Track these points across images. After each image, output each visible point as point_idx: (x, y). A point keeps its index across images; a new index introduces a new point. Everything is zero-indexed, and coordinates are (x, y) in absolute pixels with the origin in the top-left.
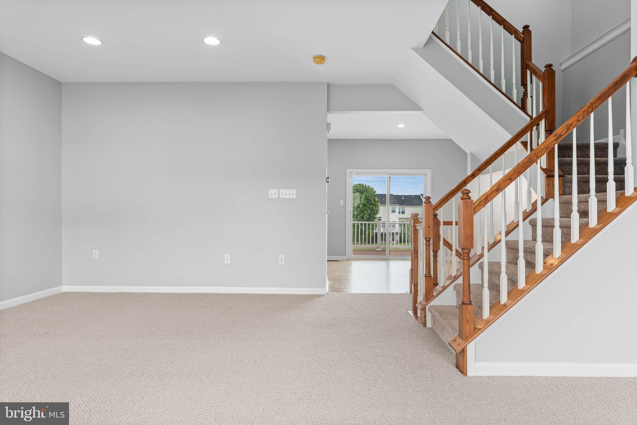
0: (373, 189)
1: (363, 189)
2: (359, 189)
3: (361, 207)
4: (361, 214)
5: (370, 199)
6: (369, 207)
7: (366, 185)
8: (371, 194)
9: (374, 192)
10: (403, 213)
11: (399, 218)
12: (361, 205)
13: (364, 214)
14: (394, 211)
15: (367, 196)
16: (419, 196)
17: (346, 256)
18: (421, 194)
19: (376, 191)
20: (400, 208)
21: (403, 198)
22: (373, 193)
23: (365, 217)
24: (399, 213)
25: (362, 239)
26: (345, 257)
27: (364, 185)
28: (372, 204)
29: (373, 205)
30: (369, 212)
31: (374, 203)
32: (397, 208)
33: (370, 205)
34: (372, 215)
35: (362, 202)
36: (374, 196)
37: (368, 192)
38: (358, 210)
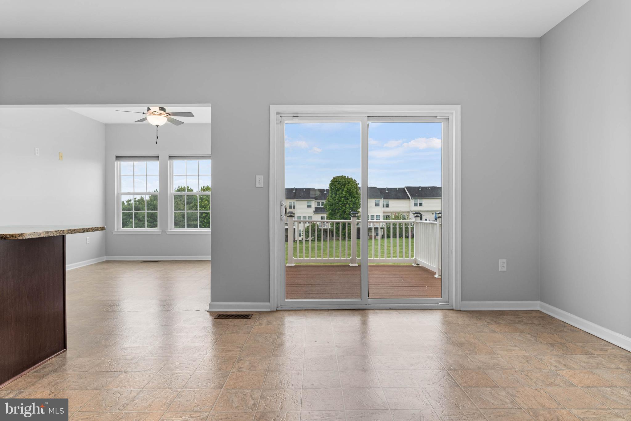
0: (355, 181)
1: (345, 182)
2: (341, 181)
3: (342, 200)
4: (343, 208)
5: (352, 192)
6: (351, 200)
7: (348, 177)
8: (353, 186)
9: (356, 184)
10: (387, 206)
11: (383, 212)
12: (342, 198)
13: (346, 208)
14: (377, 205)
15: (349, 189)
16: (404, 188)
17: (269, 302)
18: (406, 187)
19: (358, 183)
20: (384, 201)
21: (387, 191)
22: (355, 186)
23: (346, 211)
24: (384, 207)
25: (344, 235)
26: (268, 304)
27: (347, 177)
28: (354, 197)
29: (356, 199)
30: (352, 206)
31: (356, 196)
32: (381, 202)
33: (352, 198)
34: (354, 208)
35: (344, 195)
36: (356, 189)
37: (350, 184)
38: (340, 203)
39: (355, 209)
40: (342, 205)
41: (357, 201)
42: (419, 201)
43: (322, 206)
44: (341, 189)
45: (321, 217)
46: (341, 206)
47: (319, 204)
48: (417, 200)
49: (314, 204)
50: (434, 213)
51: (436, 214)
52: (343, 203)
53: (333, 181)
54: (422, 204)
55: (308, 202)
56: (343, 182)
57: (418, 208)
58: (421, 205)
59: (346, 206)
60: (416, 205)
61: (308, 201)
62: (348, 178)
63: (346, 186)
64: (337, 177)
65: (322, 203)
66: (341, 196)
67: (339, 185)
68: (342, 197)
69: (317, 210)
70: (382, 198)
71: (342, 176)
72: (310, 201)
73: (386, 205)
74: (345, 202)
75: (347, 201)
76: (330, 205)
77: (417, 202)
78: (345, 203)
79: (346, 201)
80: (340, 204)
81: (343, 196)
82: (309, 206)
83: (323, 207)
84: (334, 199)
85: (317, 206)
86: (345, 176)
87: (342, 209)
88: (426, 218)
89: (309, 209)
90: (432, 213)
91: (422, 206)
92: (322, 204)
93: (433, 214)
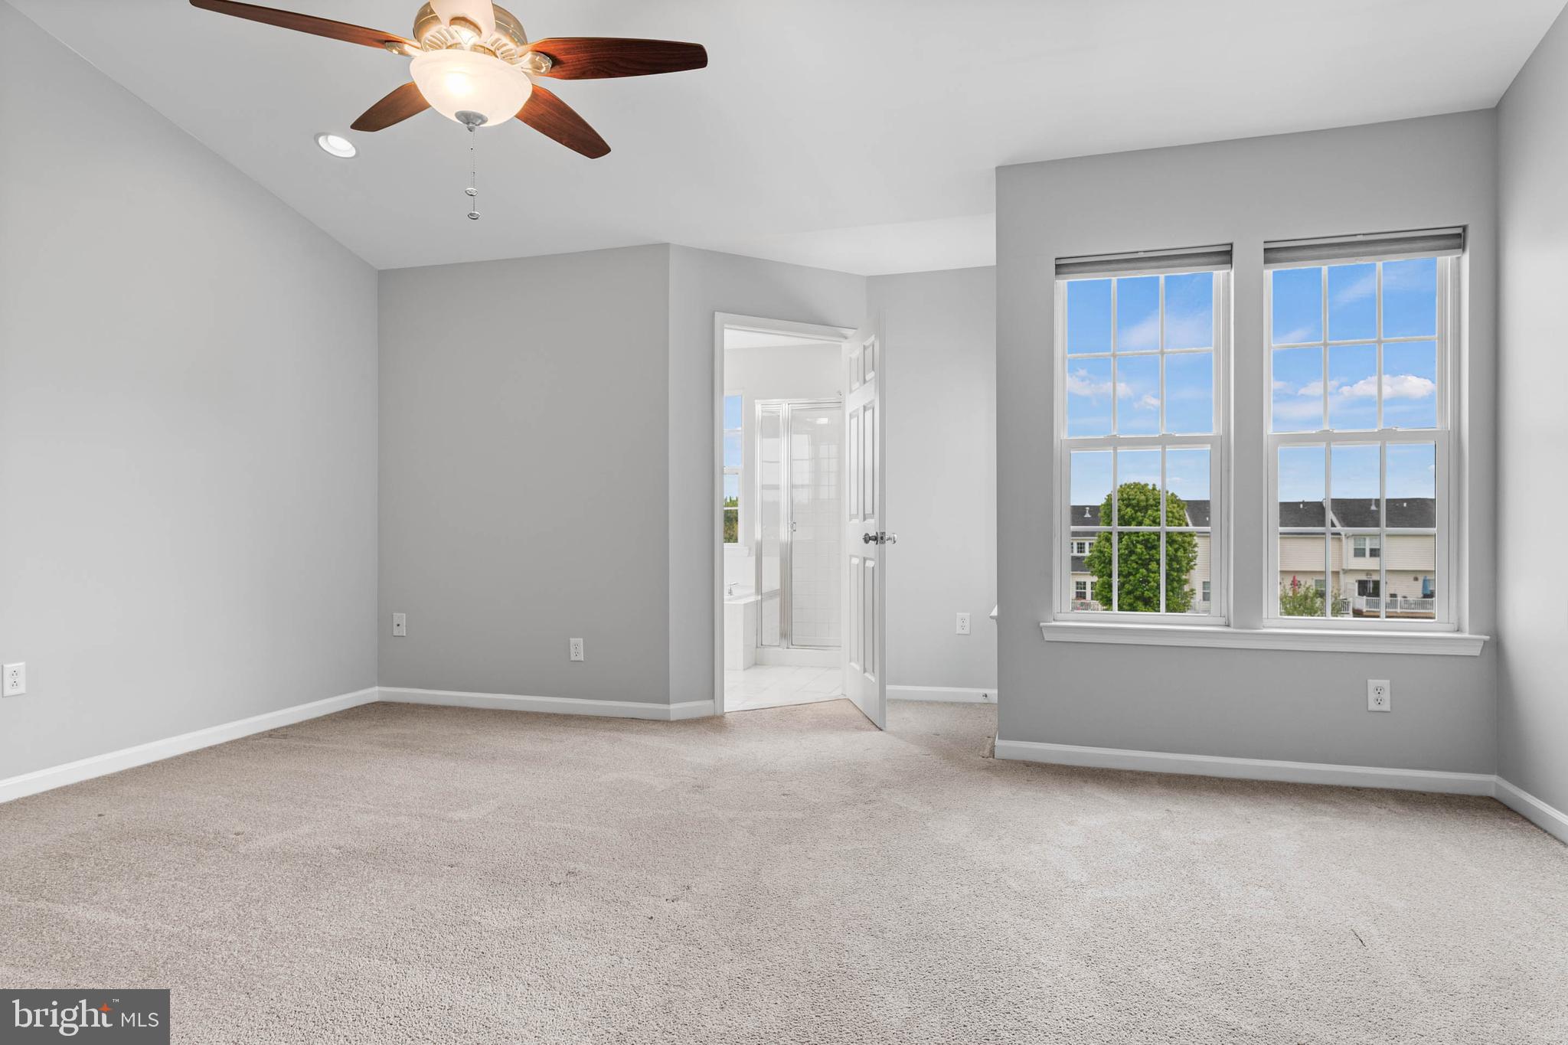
39: (1175, 574)
40: (1137, 563)
41: (1180, 554)
44: (1134, 519)
45: (1077, 583)
46: (1135, 566)
48: (1365, 539)
50: (1421, 579)
51: (1425, 581)
52: (1140, 559)
56: (1142, 501)
57: (1368, 563)
59: (1150, 567)
60: (1359, 553)
62: (1154, 489)
63: (1150, 512)
65: (1078, 544)
67: (1129, 509)
68: (1138, 542)
74: (1148, 557)
75: (1151, 552)
76: (1104, 562)
77: (1365, 544)
78: (1146, 559)
79: (1149, 554)
80: (1133, 561)
81: (1141, 538)
86: (1147, 485)
87: (1138, 575)
88: (1393, 592)
90: (1414, 575)
92: (1078, 548)
93: (1416, 579)
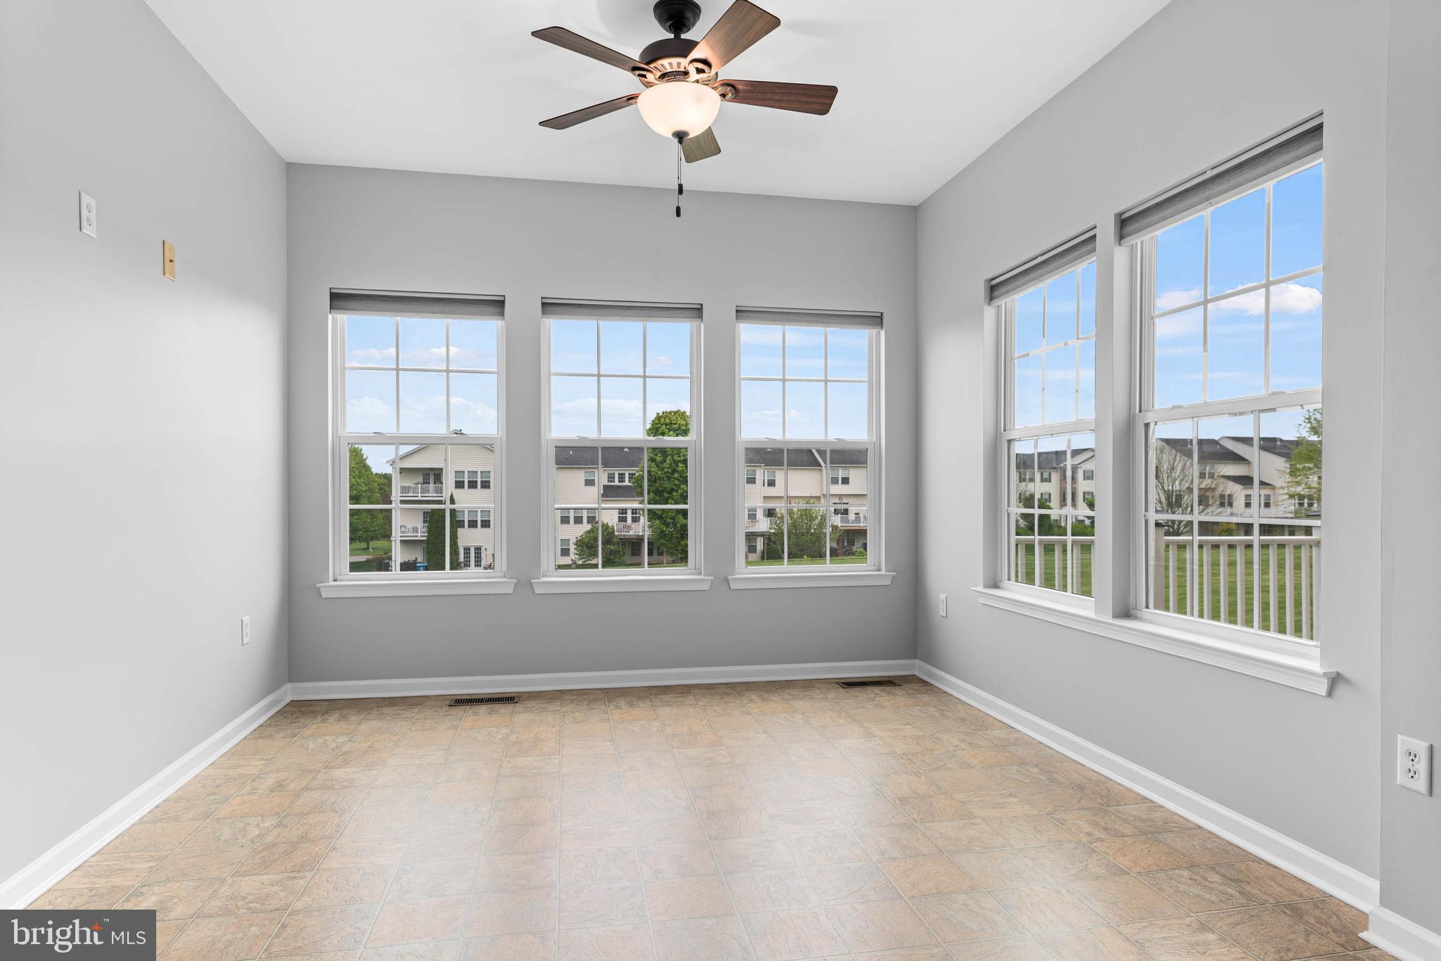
42: (841, 474)
43: (619, 482)
47: (611, 478)
49: (602, 477)
53: (657, 424)
54: (848, 478)
55: (585, 472)
58: (846, 481)
61: (589, 470)
64: (666, 412)
66: (676, 458)
69: (610, 492)
70: (763, 465)
71: (677, 412)
72: (592, 470)
73: (768, 480)
82: (589, 483)
83: (630, 484)
84: (661, 465)
85: (608, 481)
89: (590, 488)
91: (848, 483)
